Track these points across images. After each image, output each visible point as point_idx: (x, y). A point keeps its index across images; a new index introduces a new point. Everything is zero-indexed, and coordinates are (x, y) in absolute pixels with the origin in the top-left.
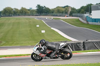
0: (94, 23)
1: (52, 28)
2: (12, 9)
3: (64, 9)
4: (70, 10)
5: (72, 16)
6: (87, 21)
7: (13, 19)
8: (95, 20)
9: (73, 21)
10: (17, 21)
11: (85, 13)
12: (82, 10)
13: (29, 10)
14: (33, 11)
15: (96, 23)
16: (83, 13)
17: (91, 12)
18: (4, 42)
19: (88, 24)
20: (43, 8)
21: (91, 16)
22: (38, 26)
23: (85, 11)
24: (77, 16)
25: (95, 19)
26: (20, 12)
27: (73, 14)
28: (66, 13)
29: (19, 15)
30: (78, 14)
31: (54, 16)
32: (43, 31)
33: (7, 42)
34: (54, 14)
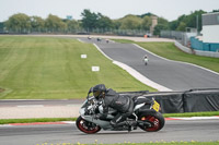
0: (208, 53)
1: (115, 62)
2: (28, 19)
3: (141, 21)
4: (155, 23)
5: (160, 37)
6: (192, 49)
7: (30, 40)
8: (210, 47)
9: (162, 48)
10: (38, 45)
11: (189, 31)
12: (182, 23)
13: (64, 21)
14: (74, 22)
15: (211, 54)
16: (183, 30)
17: (200, 29)
18: (8, 91)
19: (194, 54)
20: (96, 16)
21: (200, 38)
22: (84, 56)
23: (188, 25)
24: (171, 37)
25: (210, 45)
26: (46, 26)
27: (162, 33)
28: (147, 29)
29: (43, 32)
30: (173, 33)
31: (119, 35)
32: (95, 69)
33: (16, 89)
34: (119, 30)
